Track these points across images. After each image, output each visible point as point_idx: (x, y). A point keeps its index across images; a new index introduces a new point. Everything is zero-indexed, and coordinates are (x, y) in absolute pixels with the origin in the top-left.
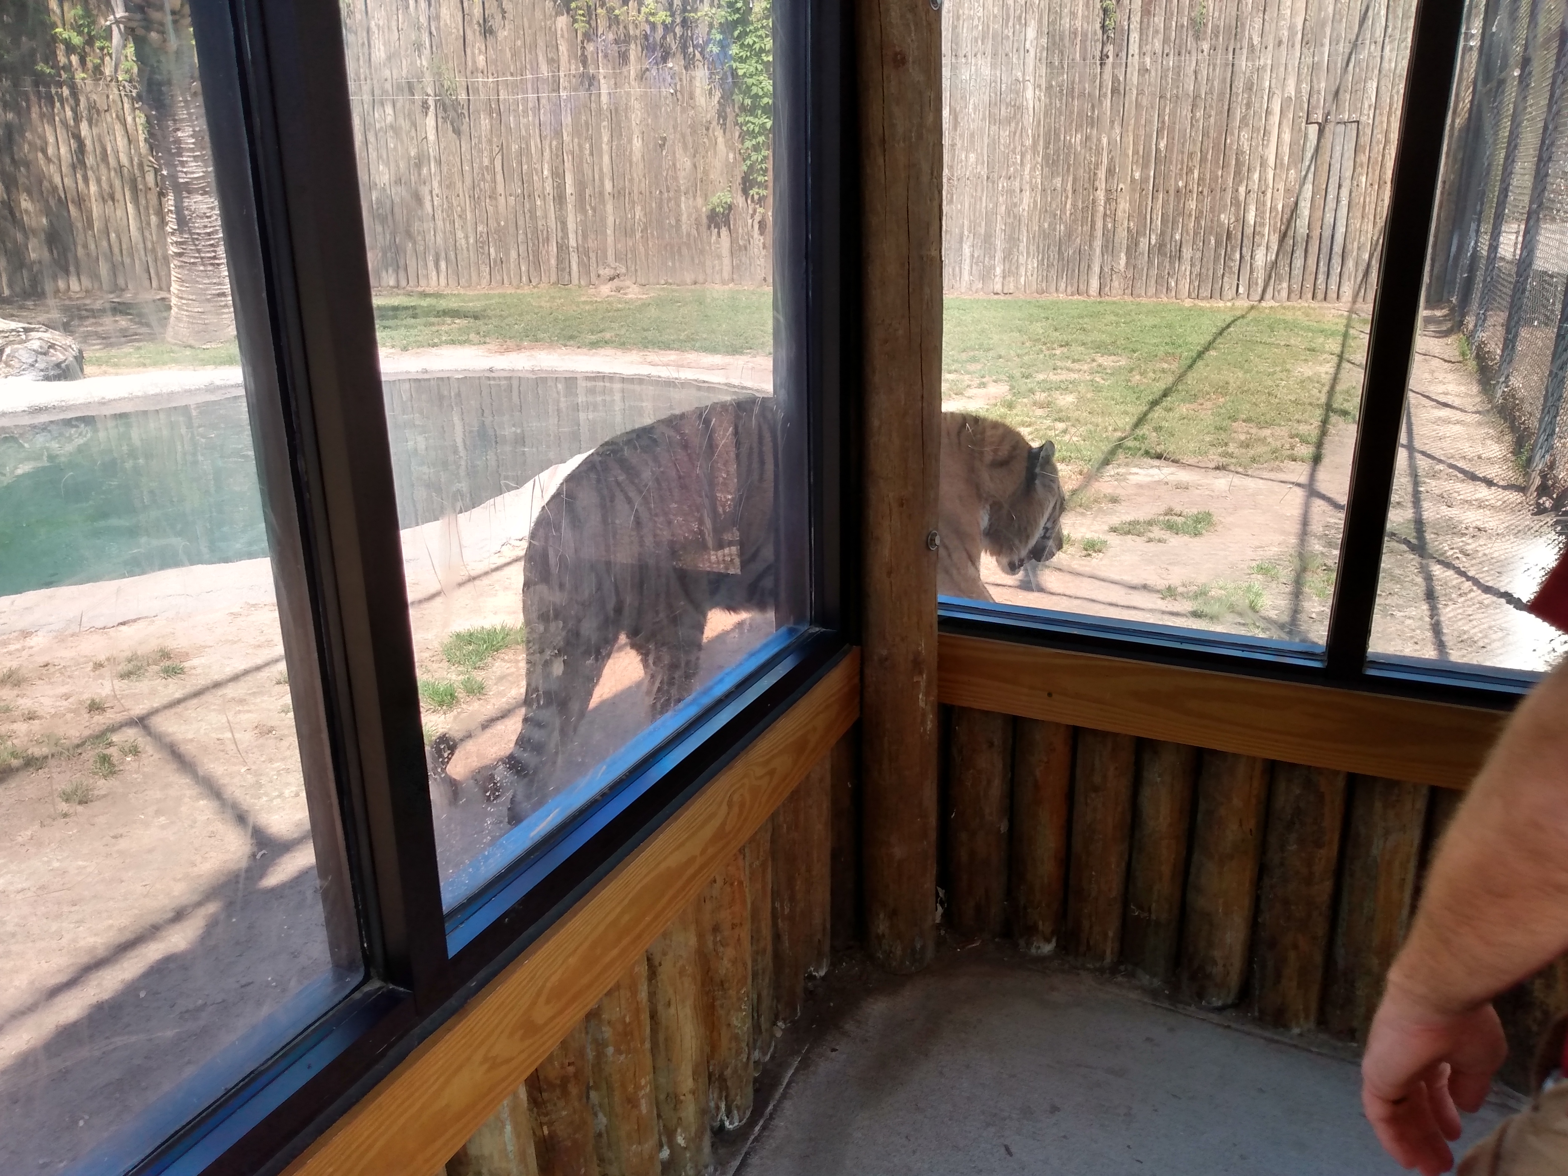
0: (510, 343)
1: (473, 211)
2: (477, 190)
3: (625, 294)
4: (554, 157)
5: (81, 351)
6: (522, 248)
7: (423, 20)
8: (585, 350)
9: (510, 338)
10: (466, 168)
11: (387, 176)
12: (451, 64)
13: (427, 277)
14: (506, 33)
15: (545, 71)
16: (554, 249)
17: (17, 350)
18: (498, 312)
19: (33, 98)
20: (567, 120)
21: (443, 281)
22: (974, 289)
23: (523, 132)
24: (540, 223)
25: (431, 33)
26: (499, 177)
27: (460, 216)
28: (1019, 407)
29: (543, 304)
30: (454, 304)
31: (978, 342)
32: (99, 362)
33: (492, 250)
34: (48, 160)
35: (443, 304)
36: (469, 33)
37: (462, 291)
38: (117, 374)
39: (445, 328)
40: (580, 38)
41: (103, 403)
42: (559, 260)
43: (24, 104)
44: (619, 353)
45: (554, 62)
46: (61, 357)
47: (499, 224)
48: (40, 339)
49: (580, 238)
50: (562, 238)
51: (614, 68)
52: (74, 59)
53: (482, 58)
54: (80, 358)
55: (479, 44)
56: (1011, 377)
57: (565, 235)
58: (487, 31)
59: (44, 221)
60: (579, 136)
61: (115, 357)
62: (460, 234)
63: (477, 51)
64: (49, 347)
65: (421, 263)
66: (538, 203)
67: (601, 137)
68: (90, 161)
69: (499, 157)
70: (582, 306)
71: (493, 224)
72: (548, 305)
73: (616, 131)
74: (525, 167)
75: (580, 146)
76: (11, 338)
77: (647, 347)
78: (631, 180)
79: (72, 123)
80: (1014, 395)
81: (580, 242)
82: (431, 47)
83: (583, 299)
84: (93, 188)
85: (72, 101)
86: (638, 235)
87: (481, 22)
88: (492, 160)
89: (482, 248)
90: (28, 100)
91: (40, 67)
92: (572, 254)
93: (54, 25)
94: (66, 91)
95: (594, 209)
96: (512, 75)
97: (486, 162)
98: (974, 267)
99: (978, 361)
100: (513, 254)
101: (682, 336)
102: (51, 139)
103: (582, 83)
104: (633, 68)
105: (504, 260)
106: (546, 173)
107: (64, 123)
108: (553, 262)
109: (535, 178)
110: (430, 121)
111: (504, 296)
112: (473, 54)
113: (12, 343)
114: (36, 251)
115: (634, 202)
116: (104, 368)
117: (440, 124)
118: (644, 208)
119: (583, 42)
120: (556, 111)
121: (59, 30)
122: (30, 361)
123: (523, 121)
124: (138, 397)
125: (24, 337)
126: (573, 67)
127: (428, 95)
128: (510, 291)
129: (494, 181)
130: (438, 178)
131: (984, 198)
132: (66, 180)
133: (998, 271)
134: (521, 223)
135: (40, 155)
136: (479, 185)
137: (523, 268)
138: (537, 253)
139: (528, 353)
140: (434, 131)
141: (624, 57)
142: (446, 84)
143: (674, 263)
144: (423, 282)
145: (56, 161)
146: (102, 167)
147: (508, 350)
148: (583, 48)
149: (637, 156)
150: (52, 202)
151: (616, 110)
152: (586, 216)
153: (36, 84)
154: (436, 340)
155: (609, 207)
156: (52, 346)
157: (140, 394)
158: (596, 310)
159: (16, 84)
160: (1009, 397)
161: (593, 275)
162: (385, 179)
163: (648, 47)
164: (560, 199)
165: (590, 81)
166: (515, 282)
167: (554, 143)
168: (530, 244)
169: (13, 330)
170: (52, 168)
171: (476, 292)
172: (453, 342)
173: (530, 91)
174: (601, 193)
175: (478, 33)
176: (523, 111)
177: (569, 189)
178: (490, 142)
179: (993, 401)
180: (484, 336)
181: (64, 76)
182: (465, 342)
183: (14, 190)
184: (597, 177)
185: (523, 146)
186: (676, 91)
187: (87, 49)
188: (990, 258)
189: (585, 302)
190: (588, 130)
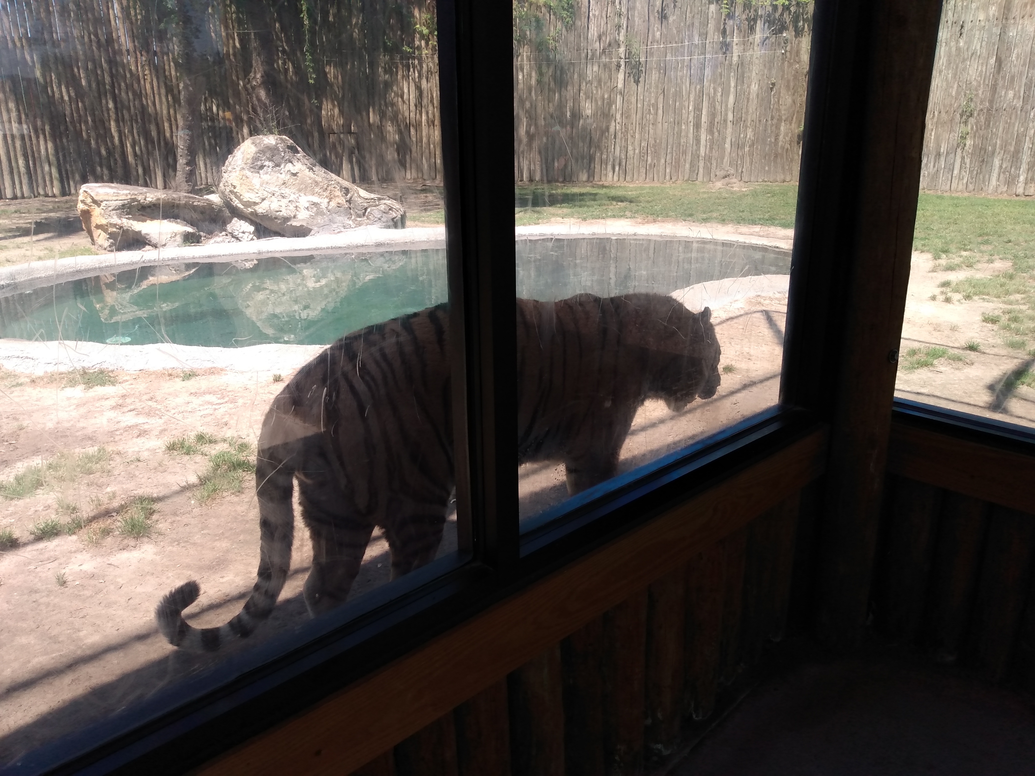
0: (650, 218)
1: (641, 133)
2: (645, 120)
3: (732, 187)
4: (697, 98)
5: (405, 212)
6: (669, 157)
7: (624, 10)
8: (697, 224)
9: (651, 214)
10: (639, 105)
11: (590, 111)
12: (638, 38)
13: (606, 175)
14: (675, 17)
15: (696, 40)
16: (689, 158)
17: (373, 210)
18: (647, 198)
19: (400, 66)
20: (708, 72)
21: (616, 178)
22: (999, 191)
23: (679, 81)
24: (682, 141)
25: (628, 18)
26: (660, 112)
27: (632, 136)
28: (1018, 279)
29: (676, 193)
30: (620, 193)
31: (993, 230)
32: (414, 219)
33: (649, 158)
34: (404, 102)
35: (613, 192)
36: (652, 18)
37: (627, 185)
38: (423, 227)
39: (612, 207)
40: (723, 17)
41: (412, 243)
42: (692, 165)
43: (394, 70)
44: (720, 226)
45: (704, 35)
46: (395, 215)
47: (655, 142)
48: (385, 204)
49: (708, 150)
50: (696, 151)
51: (744, 37)
52: (423, 43)
53: (658, 33)
54: (403, 217)
55: (658, 25)
56: (1016, 257)
57: (699, 149)
58: (663, 17)
59: (397, 137)
60: (715, 82)
61: (423, 217)
62: (630, 148)
63: (656, 29)
64: (390, 209)
65: (604, 166)
66: (683, 127)
67: (730, 83)
68: (425, 101)
69: (662, 97)
70: (701, 195)
71: (652, 141)
72: (680, 193)
73: (741, 79)
74: (678, 104)
75: (715, 89)
76: (371, 203)
77: (739, 223)
78: (747, 112)
79: (417, 80)
80: (1016, 270)
81: (707, 152)
82: (627, 27)
83: (702, 190)
84: (424, 118)
85: (418, 67)
86: (747, 149)
87: (660, 10)
88: (657, 99)
89: (643, 156)
90: (397, 68)
91: (406, 48)
92: (701, 161)
93: (416, 24)
94: (416, 62)
95: (719, 132)
96: (676, 43)
97: (653, 101)
98: (1002, 175)
99: (991, 244)
100: (663, 161)
101: (767, 216)
102: (406, 90)
103: (722, 48)
104: (758, 36)
105: (656, 164)
106: (691, 108)
107: (414, 80)
108: (688, 166)
109: (684, 111)
110: (621, 76)
111: (652, 188)
112: (654, 30)
113: (370, 206)
114: (391, 155)
115: (746, 127)
116: (416, 223)
117: (626, 77)
118: (754, 130)
119: (725, 20)
120: (703, 67)
121: (418, 26)
122: (379, 216)
123: (680, 74)
124: (431, 241)
125: (377, 203)
126: (716, 37)
127: (621, 58)
128: (656, 184)
129: (656, 114)
130: (620, 112)
131: (1017, 125)
132: (411, 114)
133: (1022, 178)
134: (670, 141)
135: (400, 99)
136: (646, 117)
137: (668, 171)
138: (678, 161)
139: (660, 224)
140: (623, 82)
141: (752, 29)
142: (634, 51)
143: (770, 168)
144: (603, 179)
145: (407, 103)
146: (430, 105)
147: (648, 222)
148: (725, 24)
149: (753, 95)
150: (402, 127)
151: (742, 63)
152: (713, 137)
153: (402, 58)
154: (604, 215)
155: (729, 130)
156: (391, 209)
157: (433, 239)
158: (710, 198)
159: (392, 58)
160: (1011, 271)
161: (712, 175)
162: (589, 112)
163: (770, 21)
164: (697, 126)
165: (726, 47)
166: (661, 179)
167: (698, 87)
168: (674, 154)
169: (372, 199)
170: (405, 107)
171: (635, 185)
172: (614, 216)
173: (686, 54)
174: (725, 121)
175: (657, 18)
176: (681, 68)
177: (704, 118)
178: (657, 87)
179: (997, 273)
180: (635, 213)
181: (417, 53)
182: (622, 216)
183: (384, 120)
184: (723, 109)
185: (678, 89)
186: (786, 51)
187: (430, 37)
188: (1016, 168)
189: (704, 193)
190: (721, 78)
